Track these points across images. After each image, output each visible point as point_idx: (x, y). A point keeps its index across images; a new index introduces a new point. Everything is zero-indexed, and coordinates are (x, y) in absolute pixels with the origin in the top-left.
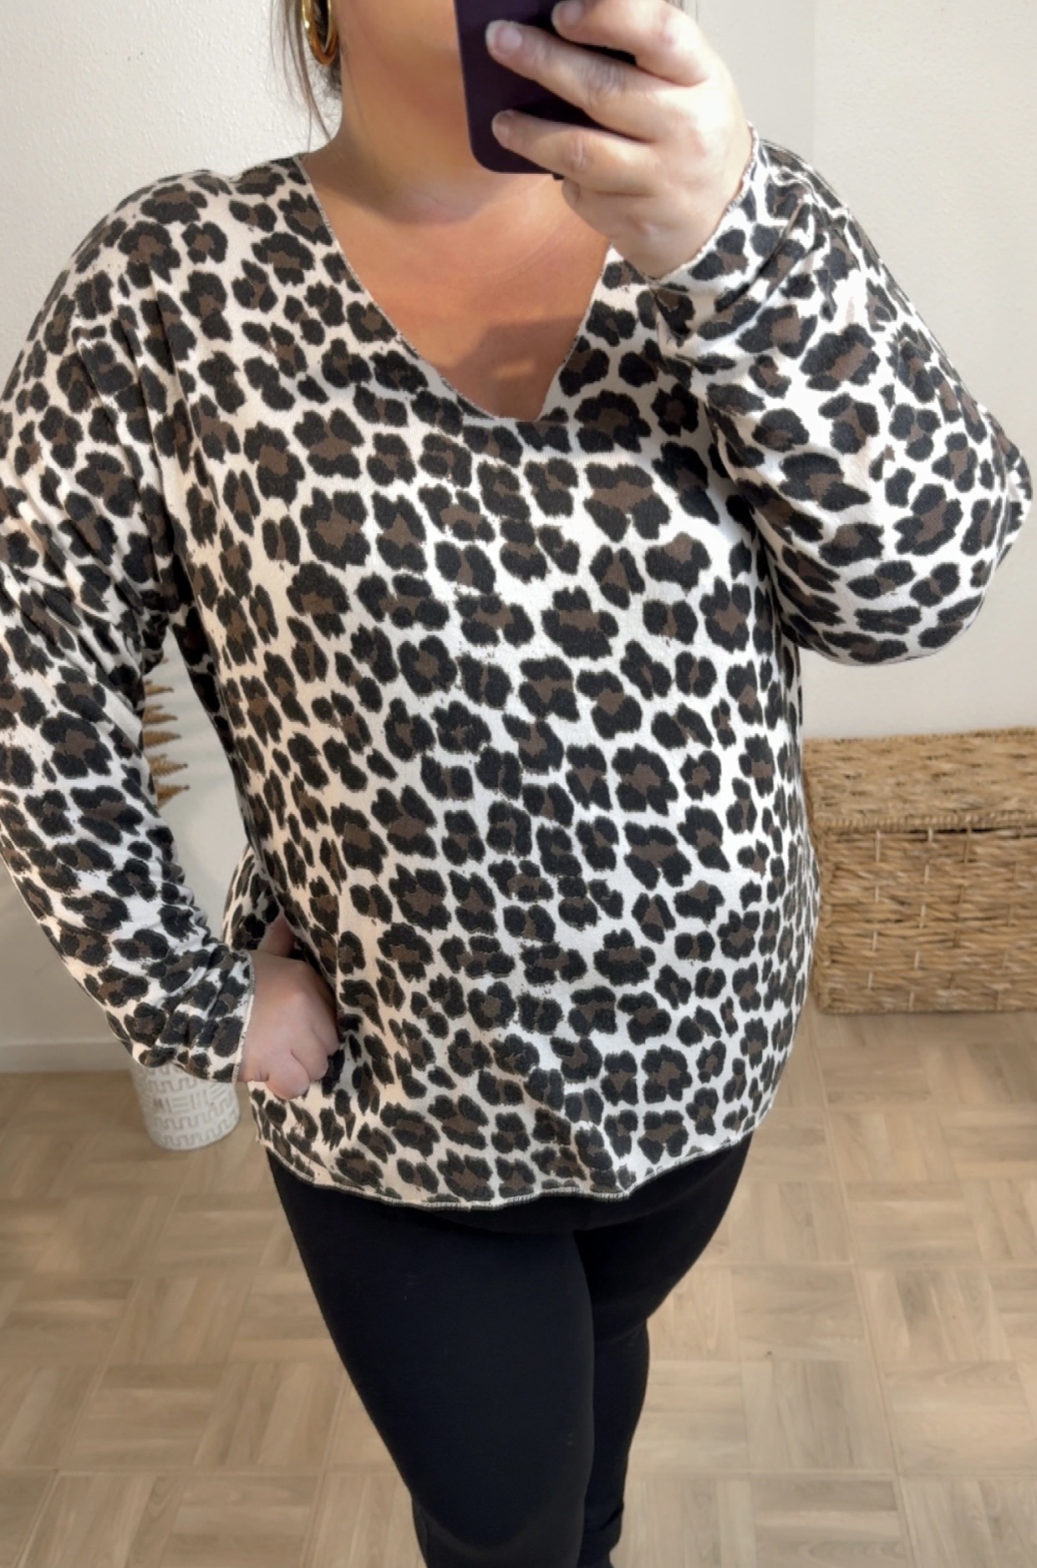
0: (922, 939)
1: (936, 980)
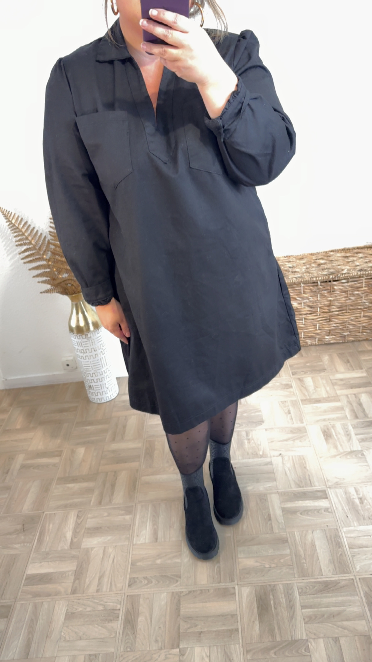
0: (319, 319)
1: (325, 333)
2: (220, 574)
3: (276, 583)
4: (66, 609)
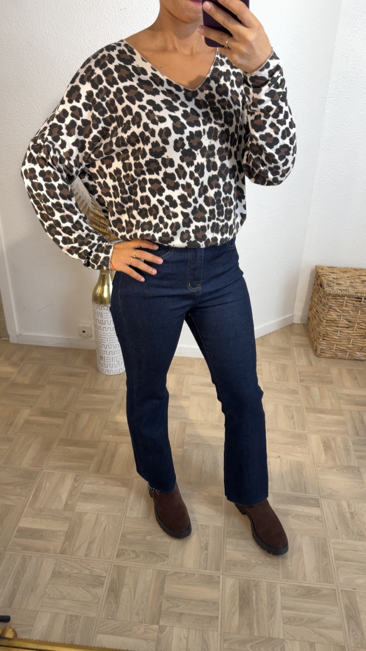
0: (354, 334)
1: (356, 349)
2: (207, 561)
3: (260, 580)
4: (53, 568)
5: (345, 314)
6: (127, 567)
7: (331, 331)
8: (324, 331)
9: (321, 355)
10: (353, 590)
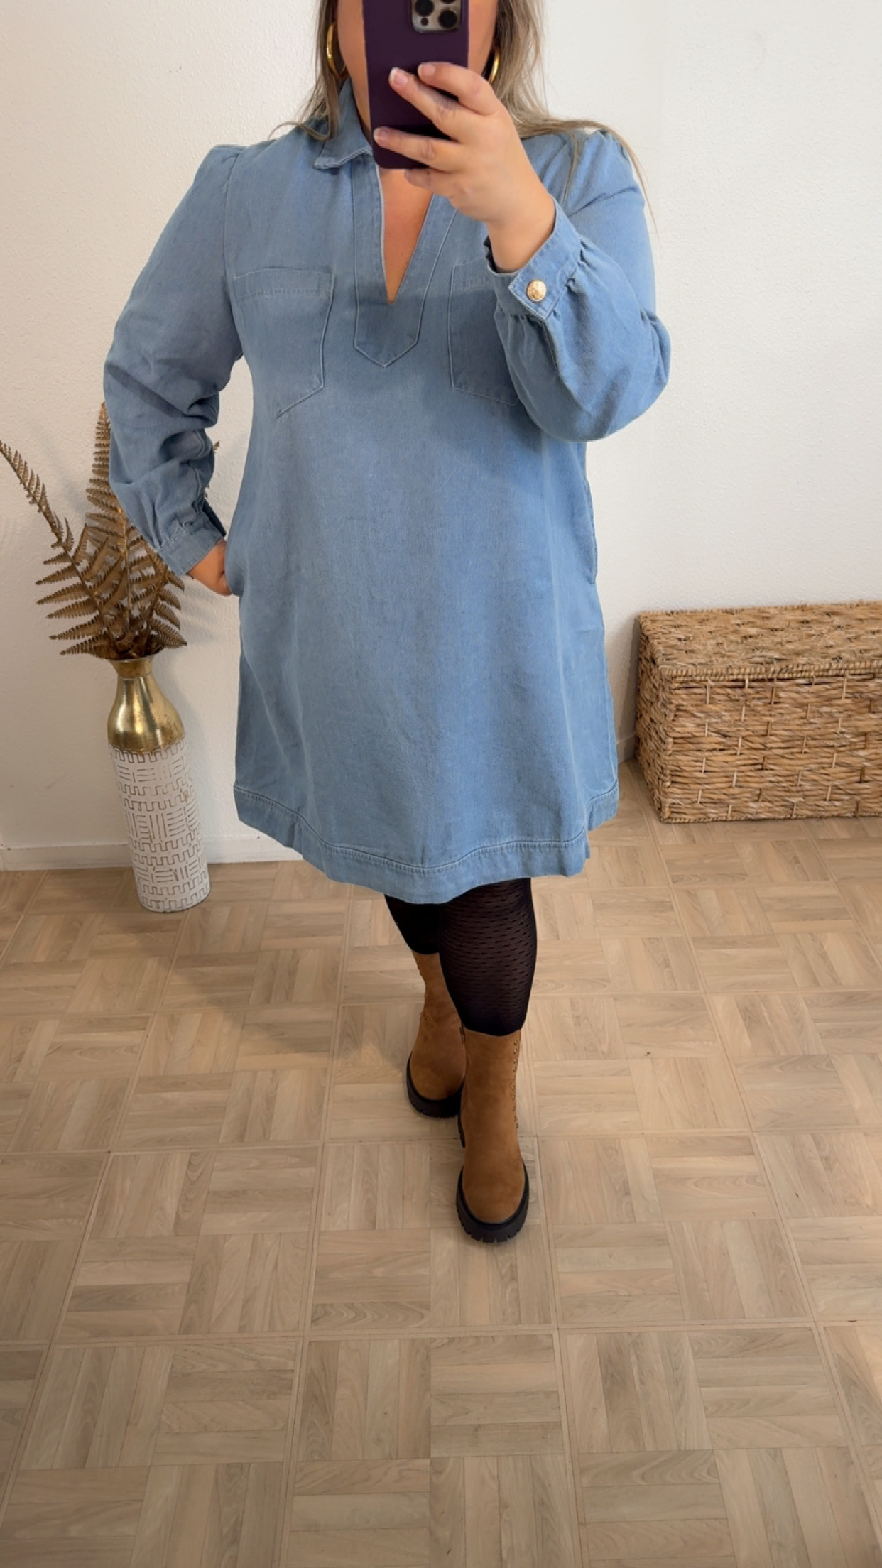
1: (749, 795)
2: (519, 1306)
3: (644, 1329)
4: (170, 1365)
5: (713, 720)
6: (339, 1341)
7: (688, 761)
8: (671, 762)
9: (672, 819)
10: (851, 1324)
